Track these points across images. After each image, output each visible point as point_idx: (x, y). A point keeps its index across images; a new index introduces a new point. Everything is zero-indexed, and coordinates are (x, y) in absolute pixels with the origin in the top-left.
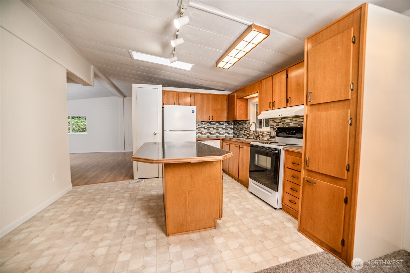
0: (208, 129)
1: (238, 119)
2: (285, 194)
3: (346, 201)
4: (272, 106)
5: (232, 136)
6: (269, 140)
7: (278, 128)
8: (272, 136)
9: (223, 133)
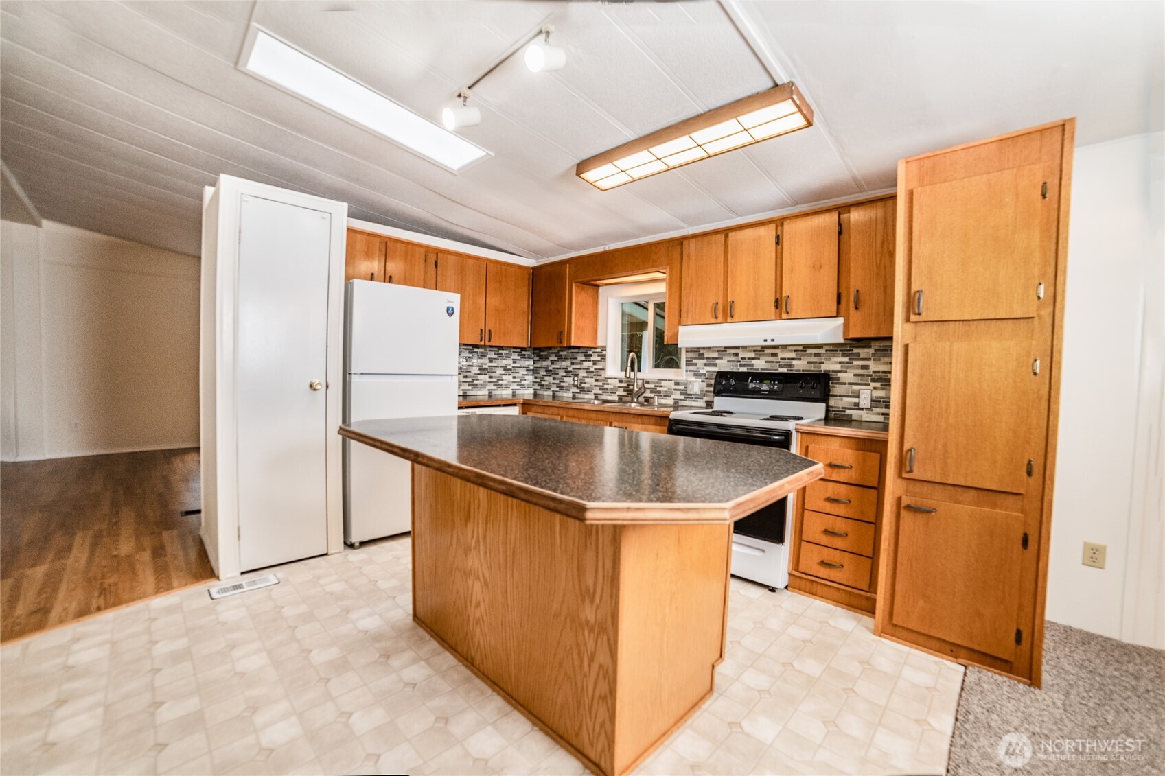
1: (575, 342)
3: (1025, 542)
4: (726, 313)
5: (531, 391)
6: (680, 404)
7: (719, 374)
8: (691, 395)
9: (506, 384)
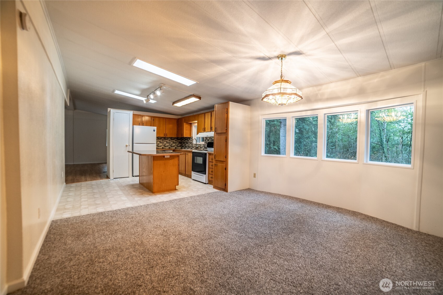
0: (163, 142)
1: (185, 136)
2: (210, 175)
3: (226, 169)
4: (204, 130)
5: (180, 147)
7: (208, 142)
8: (205, 147)
9: (173, 146)
